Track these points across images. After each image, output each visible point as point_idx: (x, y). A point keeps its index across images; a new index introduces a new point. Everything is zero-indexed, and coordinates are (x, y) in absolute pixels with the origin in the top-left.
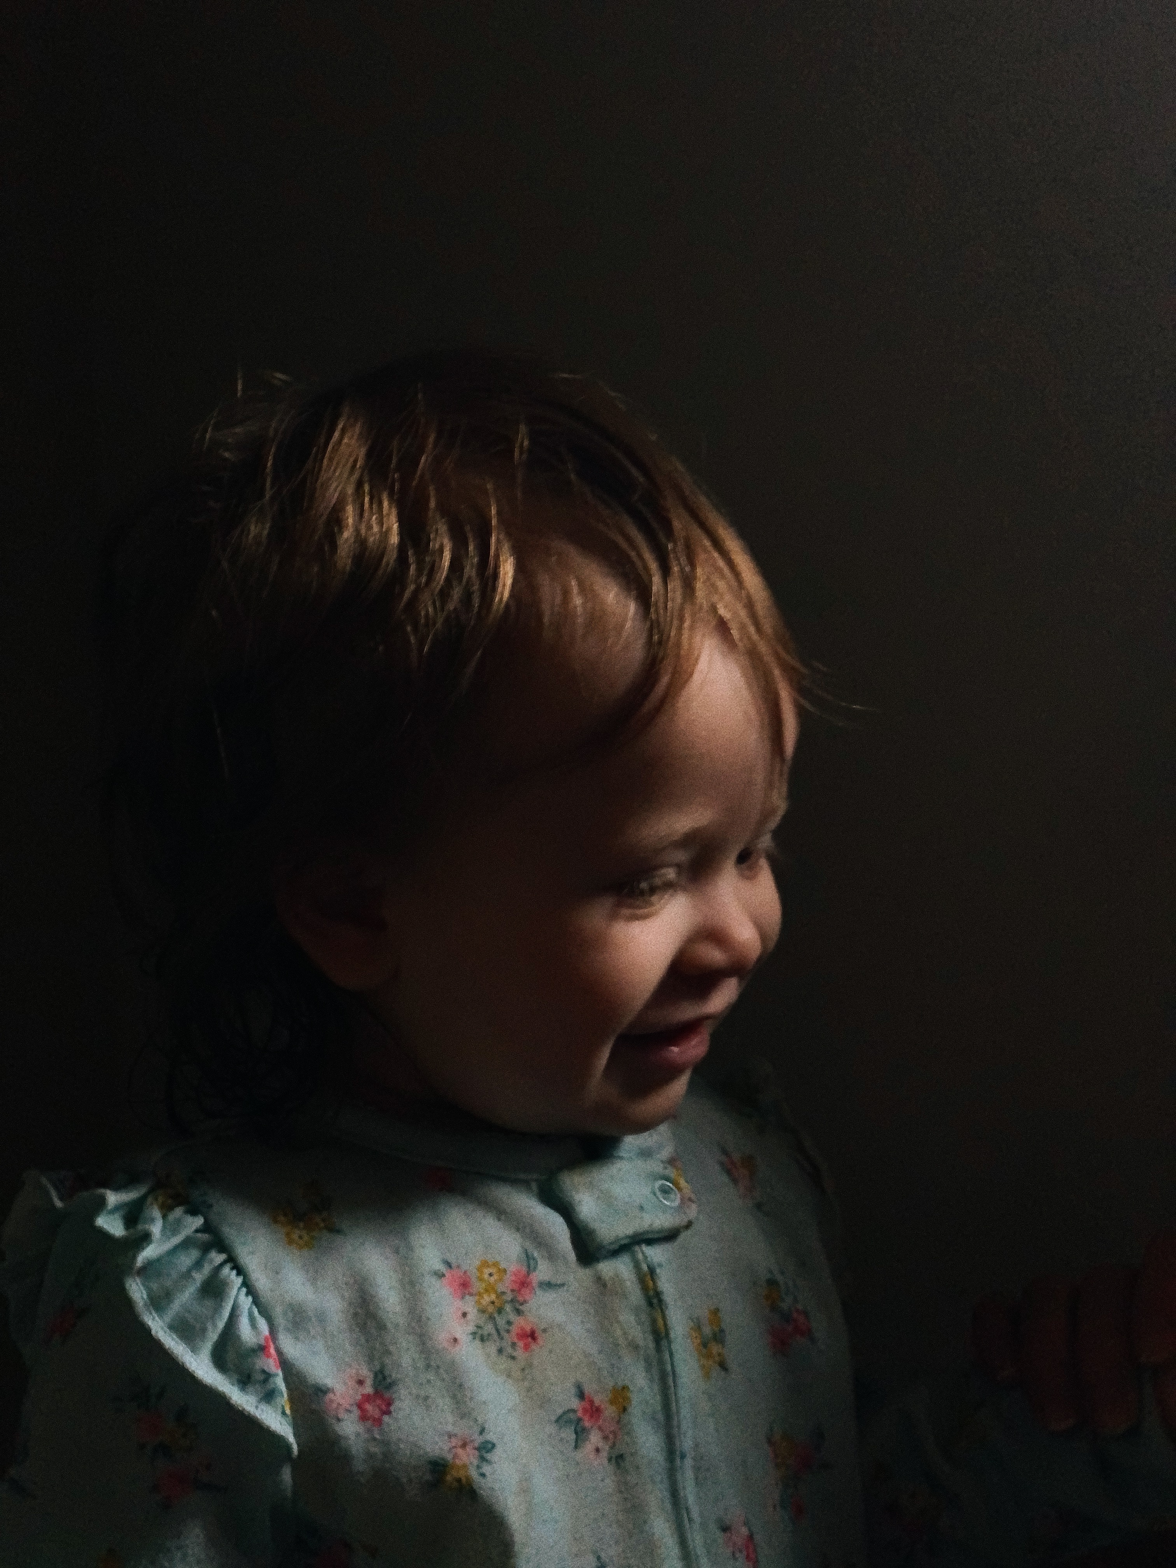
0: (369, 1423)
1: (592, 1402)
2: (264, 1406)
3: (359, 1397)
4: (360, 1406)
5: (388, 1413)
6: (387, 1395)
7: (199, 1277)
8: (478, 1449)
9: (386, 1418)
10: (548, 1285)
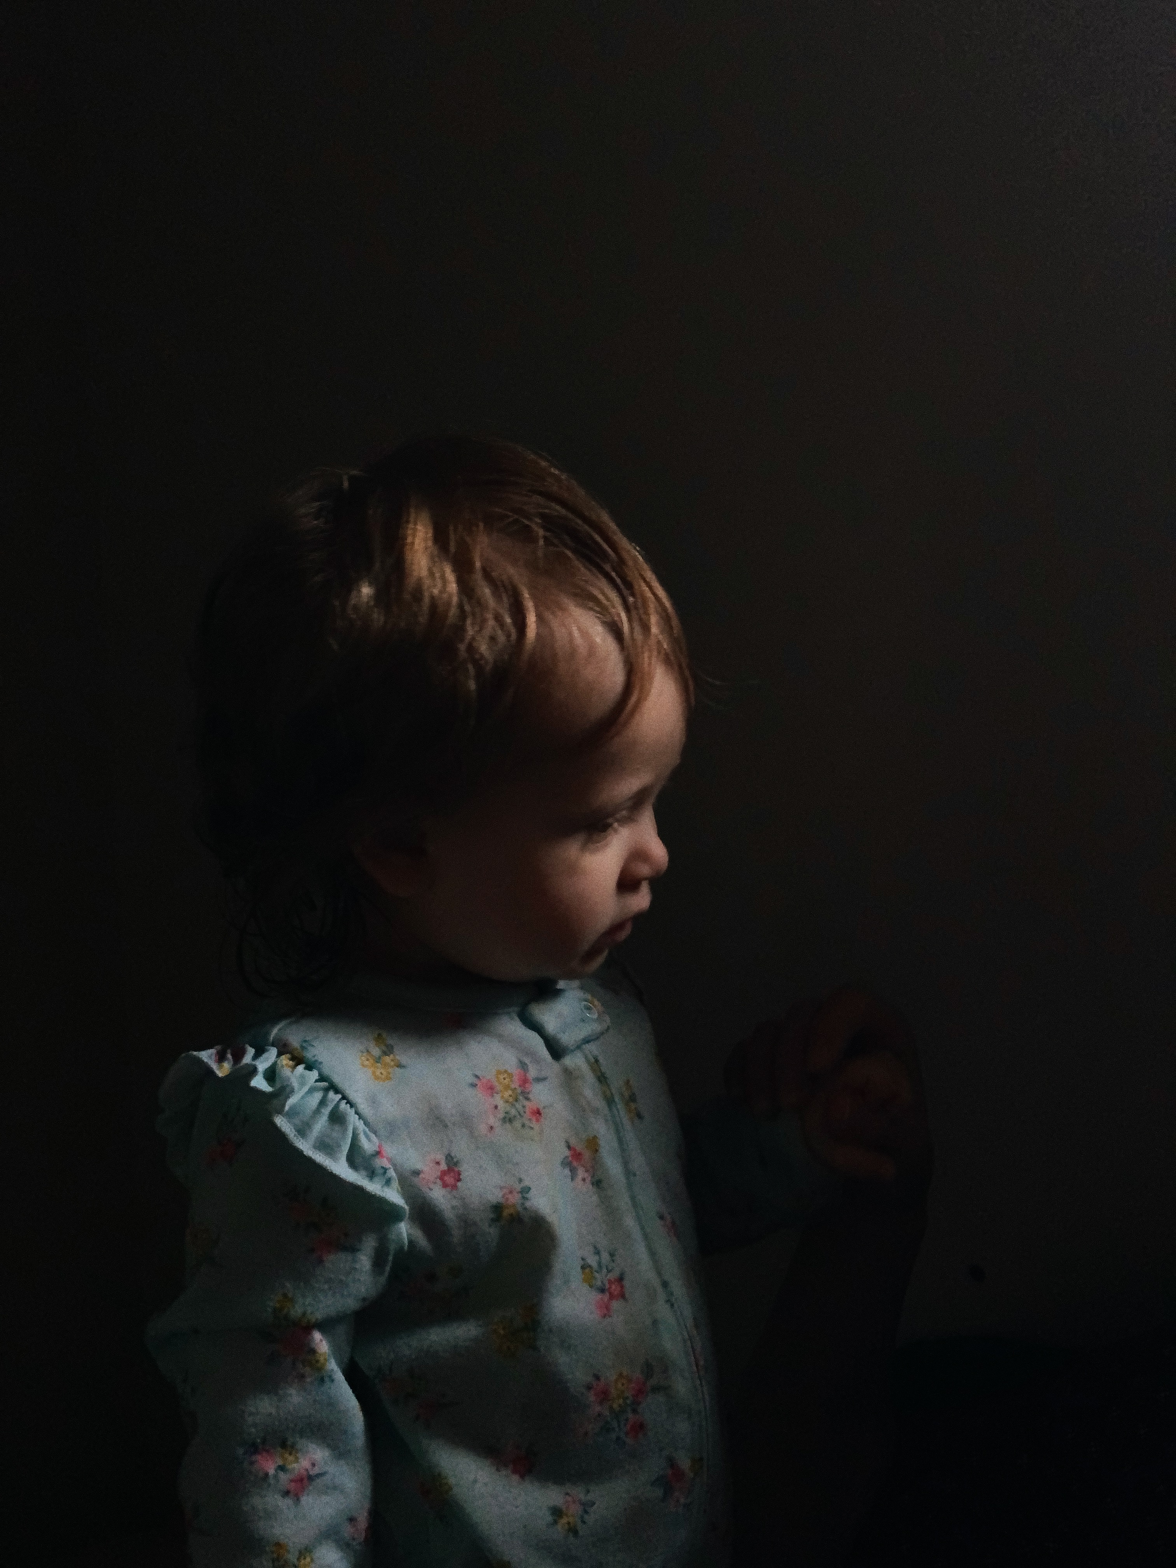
0: (449, 1189)
1: (575, 1150)
2: (386, 1189)
3: (439, 1174)
4: (441, 1178)
5: (459, 1180)
6: (456, 1169)
7: (326, 1111)
8: (521, 1192)
9: (459, 1184)
10: (539, 1080)
